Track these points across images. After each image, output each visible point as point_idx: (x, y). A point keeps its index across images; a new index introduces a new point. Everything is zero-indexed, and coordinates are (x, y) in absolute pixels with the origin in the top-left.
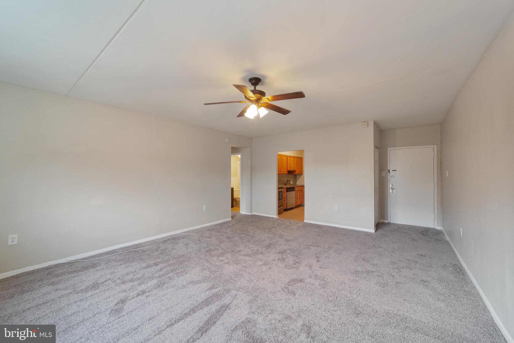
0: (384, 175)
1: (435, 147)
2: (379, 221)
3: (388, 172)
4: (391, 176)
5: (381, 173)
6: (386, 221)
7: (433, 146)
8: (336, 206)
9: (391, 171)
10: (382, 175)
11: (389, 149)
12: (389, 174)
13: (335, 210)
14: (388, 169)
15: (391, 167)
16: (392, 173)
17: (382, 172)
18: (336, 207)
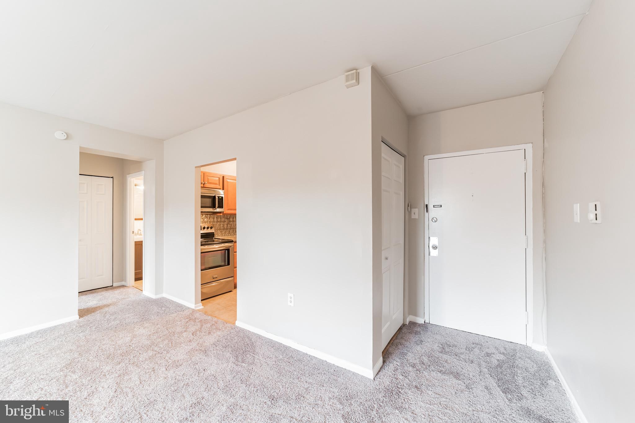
0: (416, 216)
1: (529, 148)
2: (404, 319)
3: (426, 209)
4: (430, 219)
5: (410, 213)
6: (420, 321)
7: (523, 146)
8: (292, 296)
9: (430, 207)
10: (413, 217)
11: (427, 158)
12: (426, 214)
13: (289, 304)
14: (426, 204)
15: (432, 198)
16: (433, 212)
17: (412, 209)
18: (291, 298)
